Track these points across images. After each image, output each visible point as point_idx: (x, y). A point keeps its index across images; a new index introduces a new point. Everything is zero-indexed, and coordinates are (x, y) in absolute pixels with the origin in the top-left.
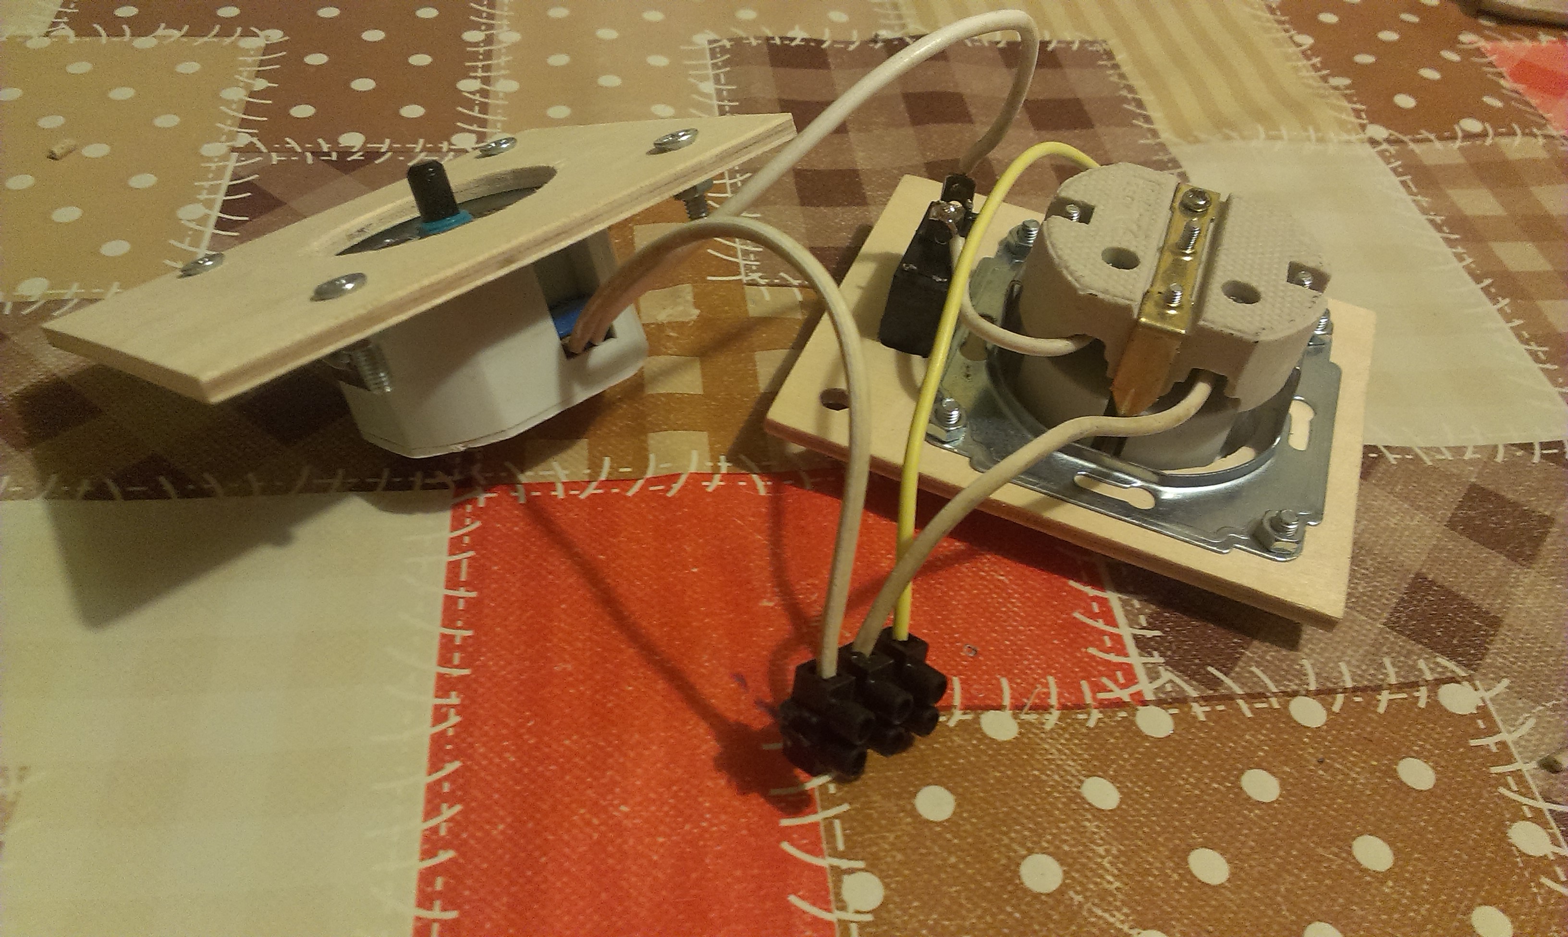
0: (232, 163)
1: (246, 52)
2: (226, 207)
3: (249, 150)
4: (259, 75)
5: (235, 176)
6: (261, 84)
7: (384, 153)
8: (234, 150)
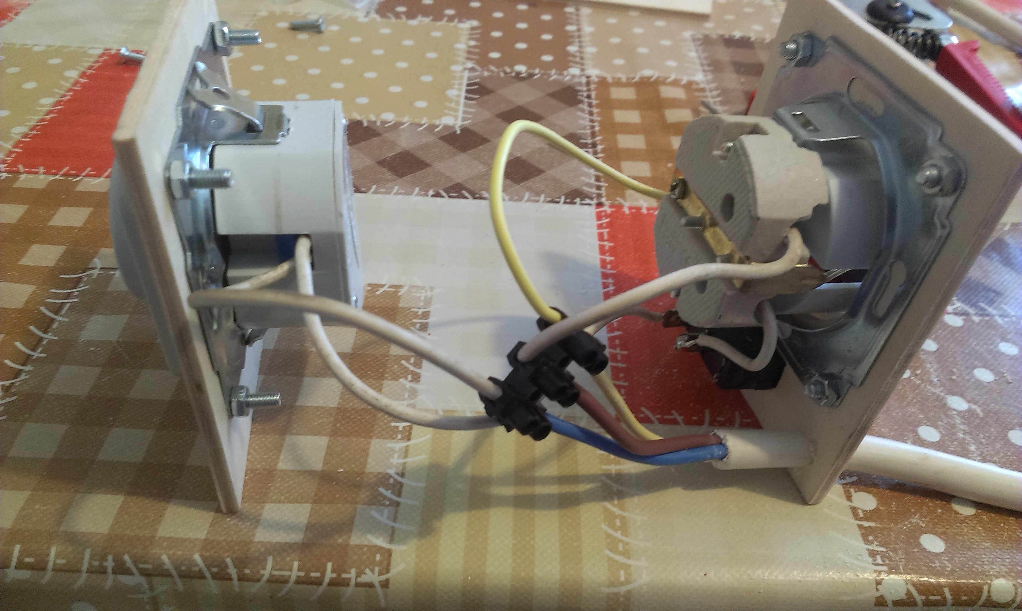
0: (466, 74)
1: (462, 29)
2: (468, 91)
3: (472, 69)
4: (470, 39)
5: (469, 79)
6: (473, 43)
7: (536, 75)
8: (466, 69)
